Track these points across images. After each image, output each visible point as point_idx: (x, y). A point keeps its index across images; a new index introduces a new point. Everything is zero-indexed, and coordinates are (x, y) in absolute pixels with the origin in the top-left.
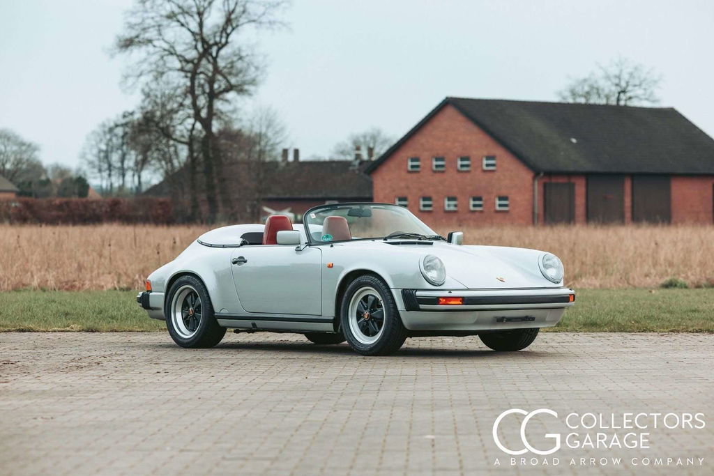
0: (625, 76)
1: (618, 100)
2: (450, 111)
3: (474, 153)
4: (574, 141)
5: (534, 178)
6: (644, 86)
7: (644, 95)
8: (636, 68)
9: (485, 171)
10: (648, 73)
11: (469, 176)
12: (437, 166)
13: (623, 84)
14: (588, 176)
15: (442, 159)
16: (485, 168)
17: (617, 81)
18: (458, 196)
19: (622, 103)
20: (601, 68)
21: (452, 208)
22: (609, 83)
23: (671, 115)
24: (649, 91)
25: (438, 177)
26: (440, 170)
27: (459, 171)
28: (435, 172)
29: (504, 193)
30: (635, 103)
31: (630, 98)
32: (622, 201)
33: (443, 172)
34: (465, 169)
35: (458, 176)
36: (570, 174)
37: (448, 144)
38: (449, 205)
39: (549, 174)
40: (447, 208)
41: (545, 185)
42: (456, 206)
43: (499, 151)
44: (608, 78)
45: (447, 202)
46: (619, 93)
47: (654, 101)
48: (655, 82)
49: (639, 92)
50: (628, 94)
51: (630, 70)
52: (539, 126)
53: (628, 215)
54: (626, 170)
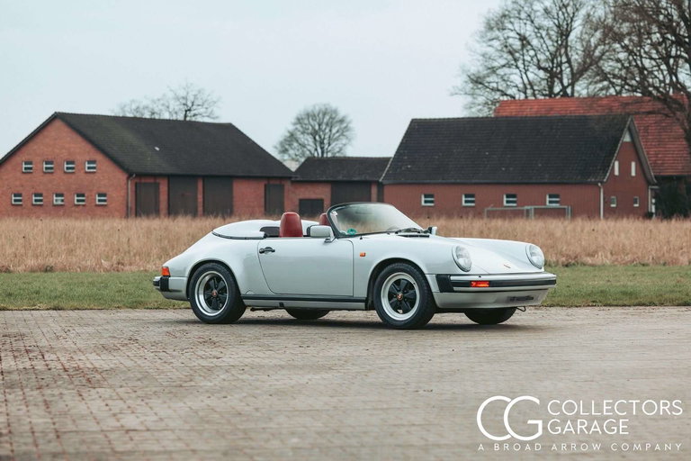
0: (191, 98)
1: (186, 116)
2: (58, 124)
3: (78, 158)
4: (157, 149)
5: (128, 178)
6: (206, 106)
7: (206, 113)
8: (199, 92)
9: (86, 173)
10: (209, 95)
11: (73, 176)
12: (46, 168)
13: (190, 104)
14: (170, 177)
15: (51, 163)
16: (87, 170)
17: (184, 101)
18: (65, 193)
19: (188, 119)
20: (171, 90)
21: (60, 203)
22: (178, 103)
23: (229, 129)
24: (209, 110)
25: (48, 177)
26: (49, 172)
27: (65, 172)
28: (45, 173)
29: (103, 190)
30: (199, 119)
31: (195, 115)
32: (196, 198)
33: (52, 173)
34: (70, 171)
35: (65, 177)
36: (155, 176)
37: (57, 151)
38: (57, 201)
39: (140, 175)
40: (55, 203)
41: (136, 184)
42: (62, 201)
43: (99, 157)
44: (177, 99)
45: (55, 198)
46: (186, 111)
47: (214, 118)
48: (215, 102)
49: (202, 110)
50: (192, 113)
51: (194, 93)
52: (129, 137)
53: (200, 209)
54: (199, 173)
